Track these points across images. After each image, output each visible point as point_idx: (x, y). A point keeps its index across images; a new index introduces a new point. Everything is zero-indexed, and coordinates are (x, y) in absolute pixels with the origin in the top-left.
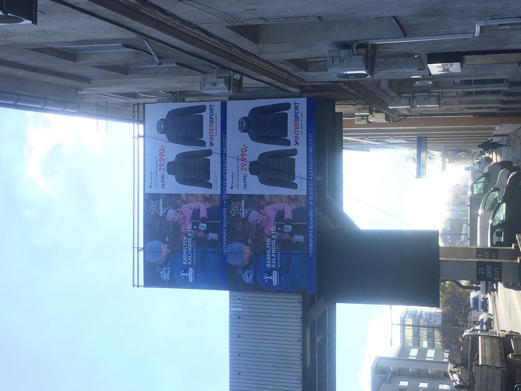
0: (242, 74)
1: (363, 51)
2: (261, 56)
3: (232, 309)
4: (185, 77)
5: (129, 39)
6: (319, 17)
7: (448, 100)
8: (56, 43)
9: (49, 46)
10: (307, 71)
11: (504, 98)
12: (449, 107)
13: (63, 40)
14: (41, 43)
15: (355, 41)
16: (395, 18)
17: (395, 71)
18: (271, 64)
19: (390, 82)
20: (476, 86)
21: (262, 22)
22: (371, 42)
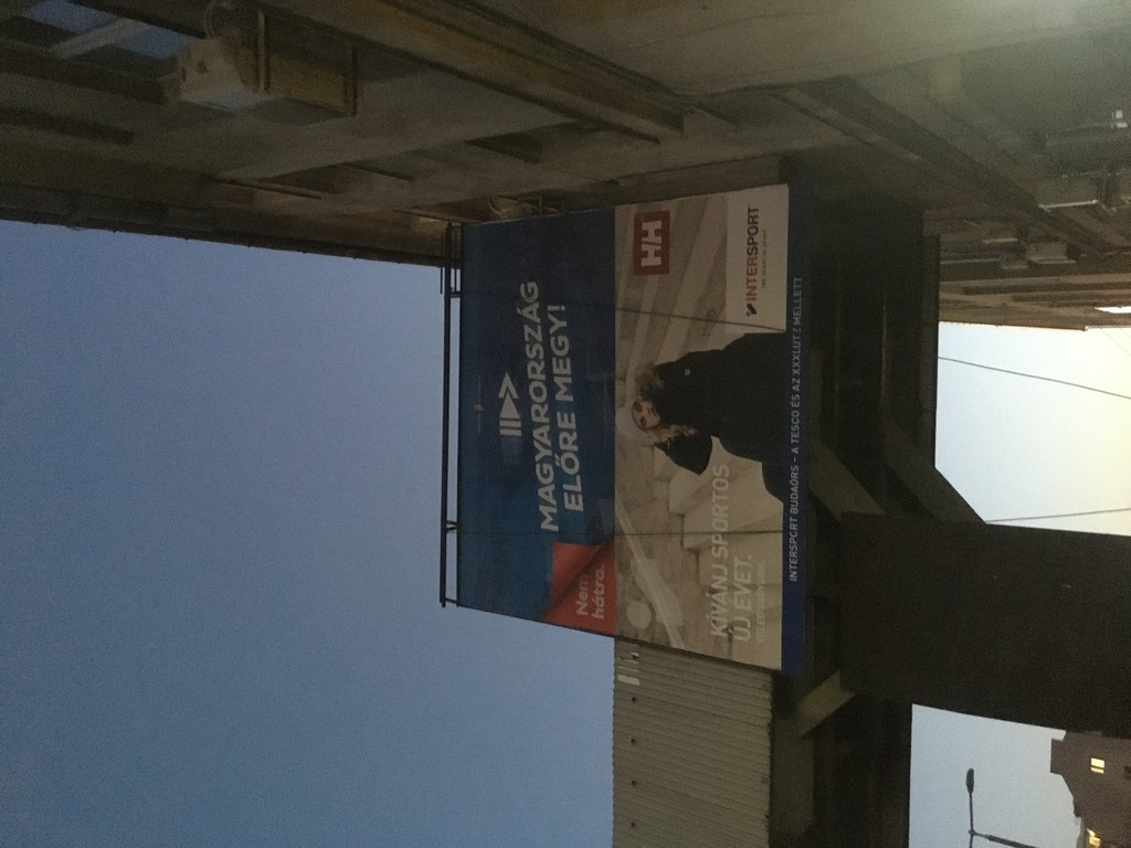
3: (622, 678)
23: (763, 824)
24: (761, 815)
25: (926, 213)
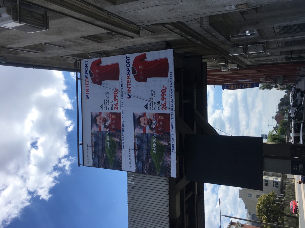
23: (168, 218)
24: (167, 215)
25: (203, 57)
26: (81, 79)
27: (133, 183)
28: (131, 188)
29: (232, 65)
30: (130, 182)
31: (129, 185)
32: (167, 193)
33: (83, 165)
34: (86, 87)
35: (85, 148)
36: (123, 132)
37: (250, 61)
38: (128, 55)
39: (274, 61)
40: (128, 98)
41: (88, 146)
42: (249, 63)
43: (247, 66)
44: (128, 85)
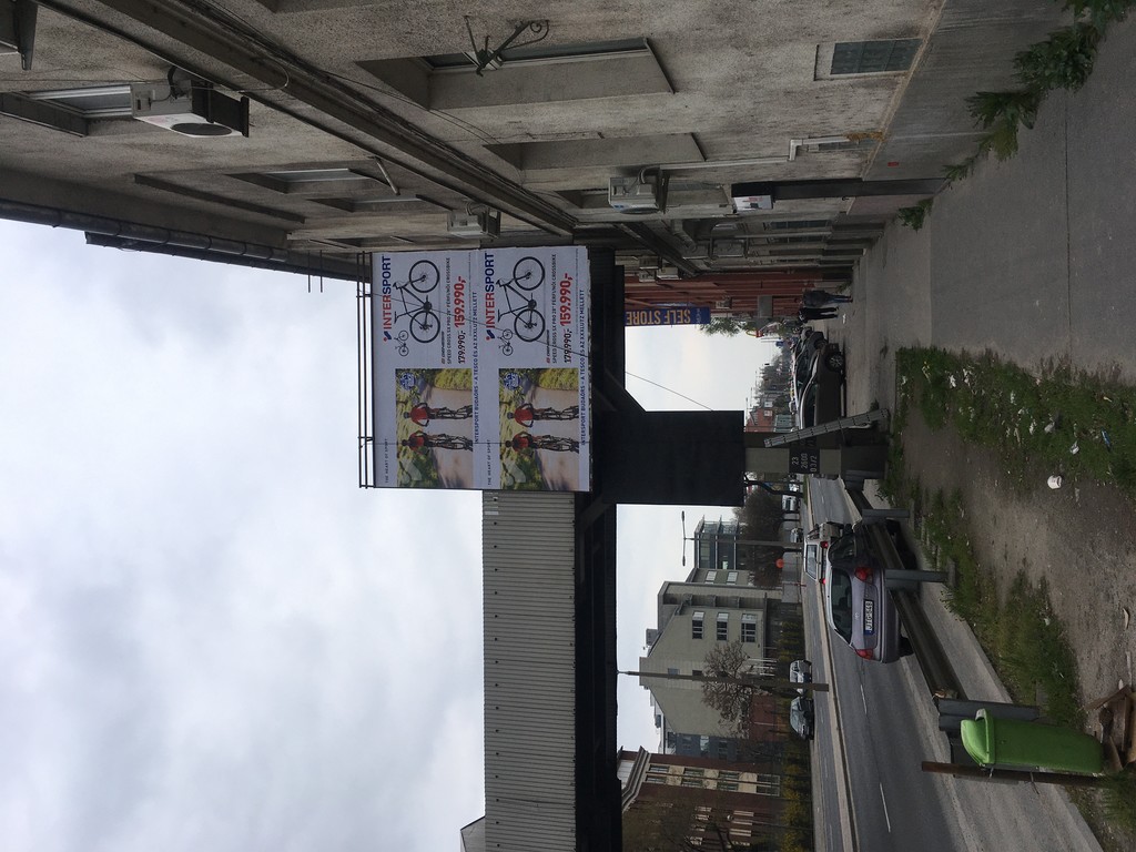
0: (500, 209)
1: (653, 178)
2: (526, 186)
4: (426, 215)
5: (359, 162)
6: (600, 134)
7: (755, 249)
8: (265, 167)
9: (255, 170)
10: (582, 208)
11: (825, 247)
12: (758, 259)
13: (273, 162)
14: (245, 167)
15: (643, 166)
16: (693, 135)
17: (691, 207)
18: (537, 197)
19: (685, 222)
20: (790, 230)
21: (528, 140)
22: (662, 167)
23: (571, 573)
24: (570, 569)
25: (617, 252)
26: (371, 295)
27: (497, 513)
28: (490, 525)
29: (667, 269)
30: (487, 513)
31: (486, 519)
32: (571, 525)
33: (375, 486)
34: (385, 314)
35: (381, 448)
36: (476, 409)
37: (706, 263)
38: (490, 251)
39: (757, 264)
40: (488, 338)
41: (386, 444)
42: (704, 267)
43: (696, 272)
44: (487, 312)
